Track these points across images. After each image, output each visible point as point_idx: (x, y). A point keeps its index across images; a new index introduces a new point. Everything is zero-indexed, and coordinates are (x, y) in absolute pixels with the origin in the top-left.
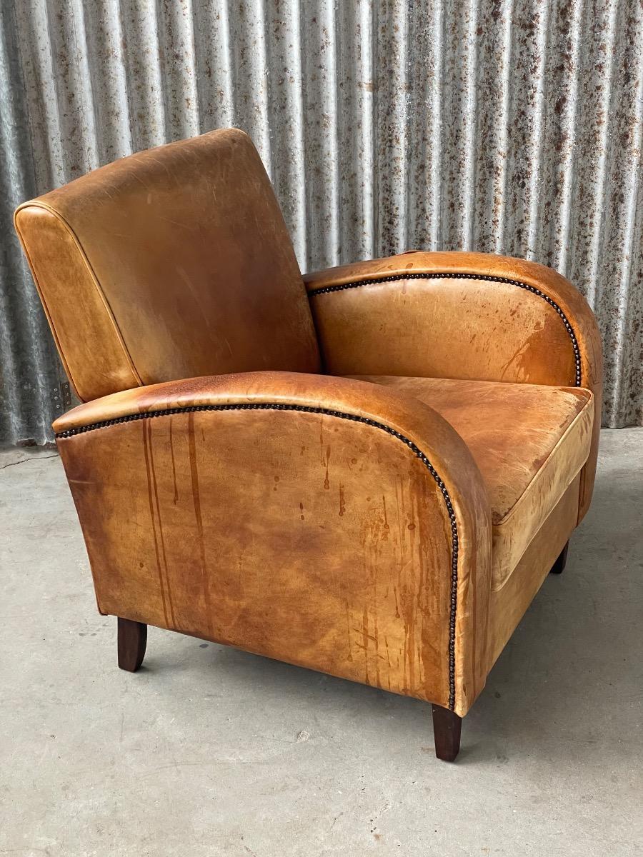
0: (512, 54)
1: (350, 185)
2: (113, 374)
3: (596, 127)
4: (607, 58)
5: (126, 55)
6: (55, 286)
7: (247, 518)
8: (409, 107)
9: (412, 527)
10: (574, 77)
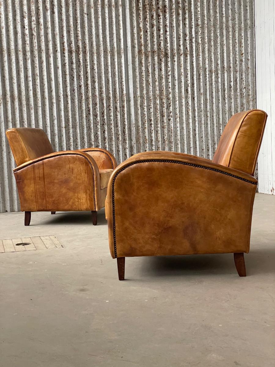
0: (93, 121)
2: (25, 160)
4: (112, 122)
5: (12, 121)
6: (14, 144)
7: (54, 179)
8: (73, 132)
9: (86, 173)
10: (106, 126)
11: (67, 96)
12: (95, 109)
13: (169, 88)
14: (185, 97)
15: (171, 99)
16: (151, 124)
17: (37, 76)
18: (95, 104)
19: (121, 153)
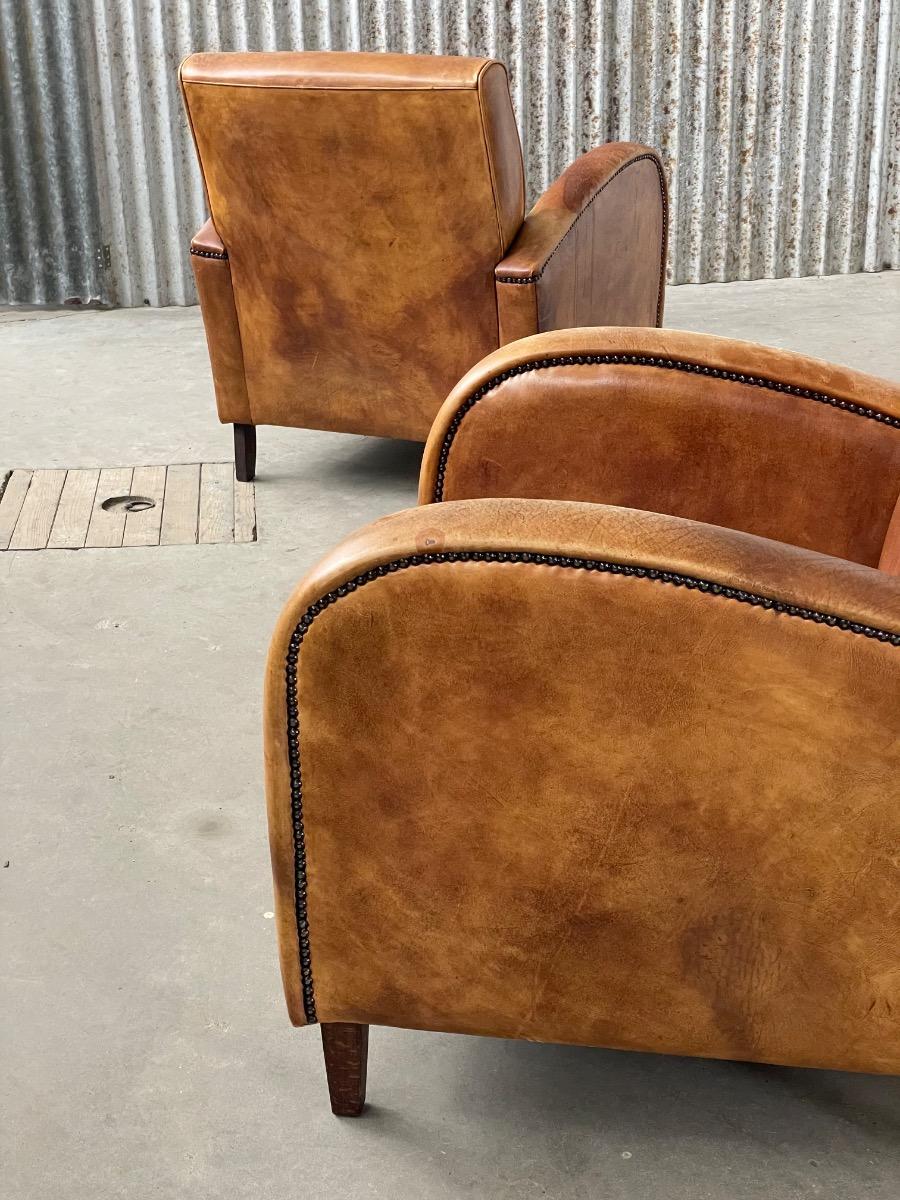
19: (570, 92)
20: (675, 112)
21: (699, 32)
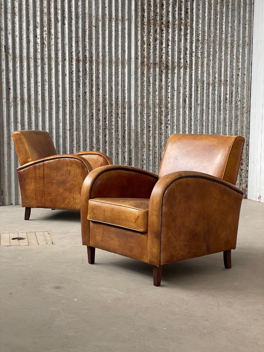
0: (96, 125)
1: (65, 149)
2: (28, 160)
3: (113, 140)
4: (113, 127)
5: (21, 122)
6: (19, 145)
7: (53, 180)
8: (76, 134)
9: (81, 176)
10: (108, 130)
11: (73, 101)
12: (98, 114)
13: (169, 97)
14: (183, 107)
15: (170, 108)
16: (150, 131)
17: (46, 82)
18: (98, 110)
19: (120, 156)
20: (145, 162)
21: (150, 144)
